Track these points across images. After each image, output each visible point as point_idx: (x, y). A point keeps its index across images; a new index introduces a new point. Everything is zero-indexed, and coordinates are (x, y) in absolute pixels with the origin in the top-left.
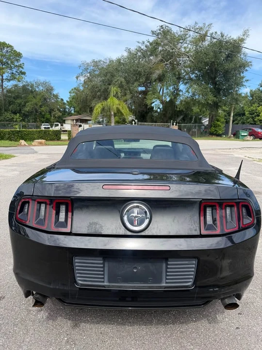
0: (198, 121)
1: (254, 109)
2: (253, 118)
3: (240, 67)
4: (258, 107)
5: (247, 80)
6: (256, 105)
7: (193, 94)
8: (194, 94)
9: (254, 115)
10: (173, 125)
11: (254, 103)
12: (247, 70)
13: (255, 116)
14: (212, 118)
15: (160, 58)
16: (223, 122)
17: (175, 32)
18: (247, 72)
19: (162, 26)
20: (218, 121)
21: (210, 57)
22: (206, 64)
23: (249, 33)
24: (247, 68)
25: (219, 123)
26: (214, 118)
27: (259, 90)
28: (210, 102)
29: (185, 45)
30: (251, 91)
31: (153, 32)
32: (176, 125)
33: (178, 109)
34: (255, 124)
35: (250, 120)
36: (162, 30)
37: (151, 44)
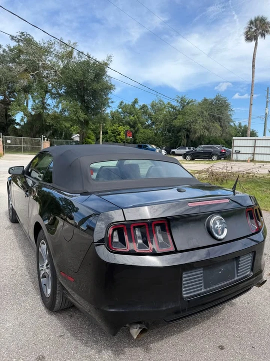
0: (68, 137)
1: (116, 128)
2: (114, 136)
3: (106, 88)
4: (119, 127)
5: (113, 102)
6: (117, 125)
7: (62, 110)
8: (64, 110)
9: (115, 134)
10: (44, 140)
11: (115, 123)
12: (111, 93)
13: (117, 135)
14: (83, 135)
15: (24, 67)
16: (93, 139)
17: (38, 42)
18: (111, 94)
19: (22, 33)
20: (89, 138)
21: (79, 75)
22: (76, 81)
23: (112, 59)
24: (112, 91)
25: (90, 140)
26: (85, 135)
27: (118, 111)
28: (81, 119)
29: (50, 58)
30: (112, 111)
31: (12, 38)
32: (47, 140)
33: (48, 124)
34: (117, 142)
35: (113, 138)
36: (23, 37)
37: (11, 50)
